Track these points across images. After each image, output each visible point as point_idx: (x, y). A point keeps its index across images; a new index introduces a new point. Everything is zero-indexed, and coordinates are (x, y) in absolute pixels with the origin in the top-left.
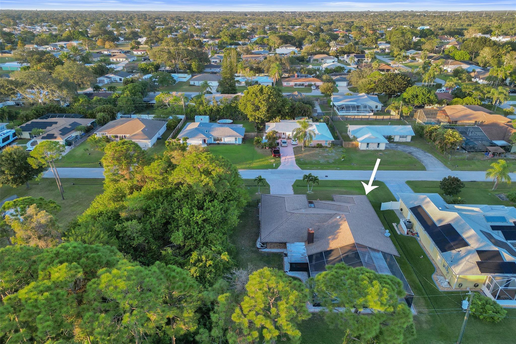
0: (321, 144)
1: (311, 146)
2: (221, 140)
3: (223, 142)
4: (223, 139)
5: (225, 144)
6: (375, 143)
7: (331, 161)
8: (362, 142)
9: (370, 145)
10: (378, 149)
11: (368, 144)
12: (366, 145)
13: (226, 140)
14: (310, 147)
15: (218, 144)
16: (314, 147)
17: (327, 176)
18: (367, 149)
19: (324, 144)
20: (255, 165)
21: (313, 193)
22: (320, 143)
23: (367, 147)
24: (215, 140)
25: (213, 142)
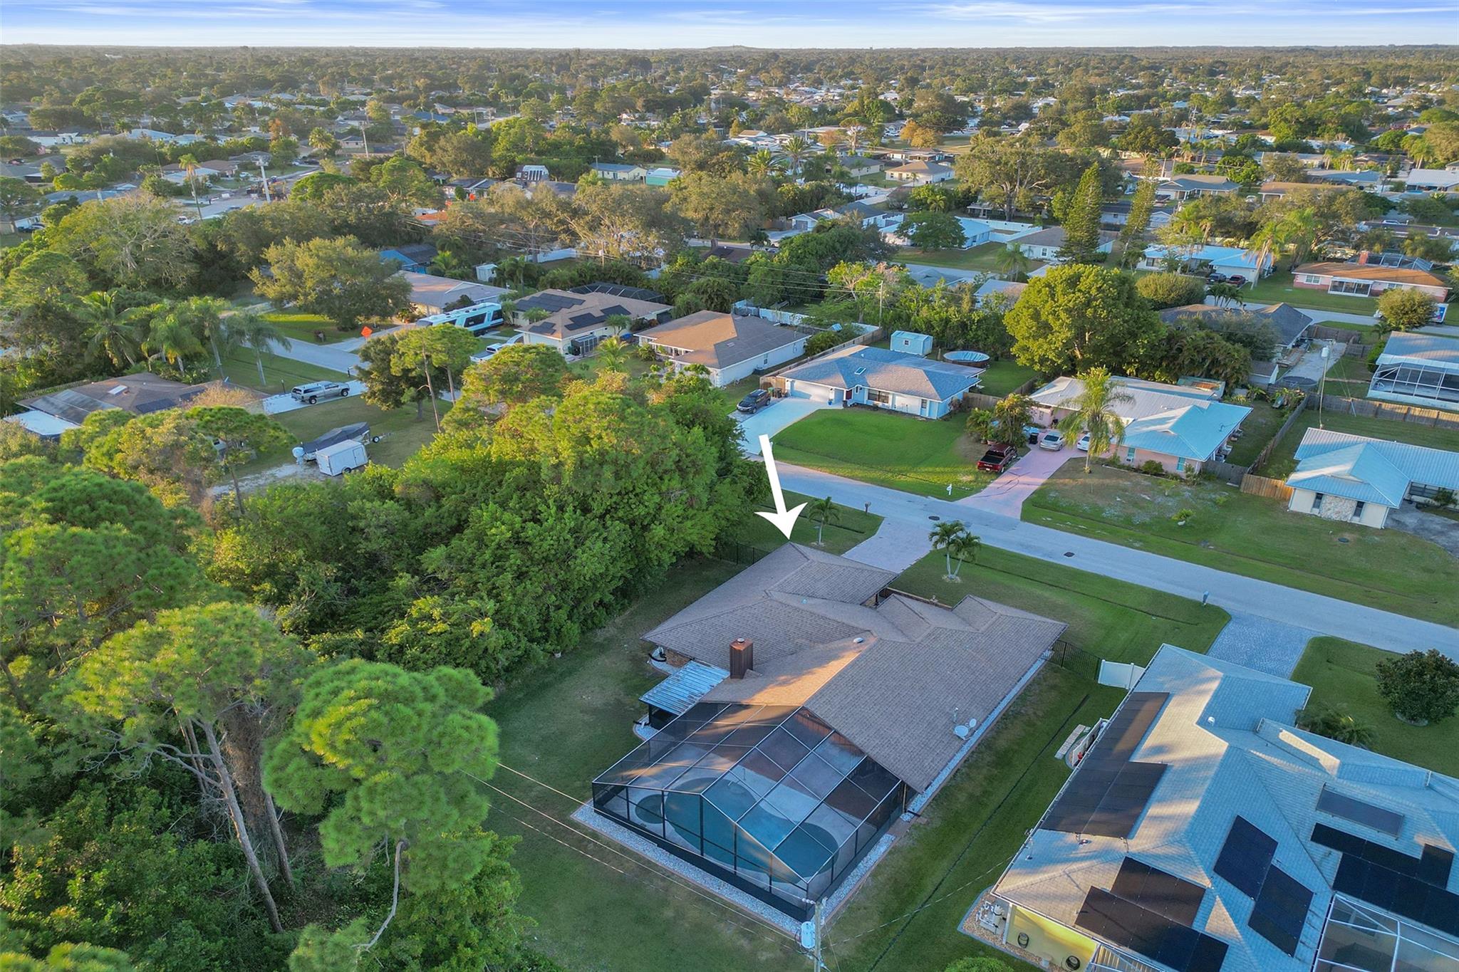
0: (1160, 465)
1: (1127, 463)
2: (885, 399)
3: (889, 405)
4: (891, 397)
5: (892, 412)
6: (1348, 499)
7: (1141, 517)
8: (1301, 484)
9: (1325, 500)
10: (1356, 520)
11: (1319, 496)
12: (1311, 498)
13: (900, 402)
14: (1122, 467)
15: (876, 408)
16: (1136, 470)
17: (1069, 555)
18: (1316, 511)
19: (1170, 466)
20: (911, 478)
21: (959, 580)
22: (1157, 460)
23: (1316, 505)
24: (871, 397)
25: (865, 401)
